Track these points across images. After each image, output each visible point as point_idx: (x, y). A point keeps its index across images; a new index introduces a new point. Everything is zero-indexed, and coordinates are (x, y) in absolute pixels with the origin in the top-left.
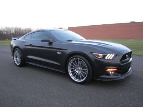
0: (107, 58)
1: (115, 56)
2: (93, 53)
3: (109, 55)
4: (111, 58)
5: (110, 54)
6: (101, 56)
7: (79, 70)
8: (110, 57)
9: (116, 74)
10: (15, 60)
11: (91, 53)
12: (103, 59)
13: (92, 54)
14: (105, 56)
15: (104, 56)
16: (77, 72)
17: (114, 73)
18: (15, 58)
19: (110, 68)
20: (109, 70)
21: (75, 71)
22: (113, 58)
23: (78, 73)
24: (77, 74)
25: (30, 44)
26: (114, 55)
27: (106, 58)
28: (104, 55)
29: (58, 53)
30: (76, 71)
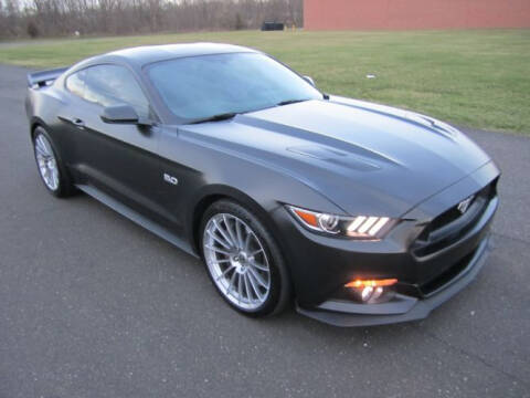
0: (355, 232)
1: (392, 224)
2: (292, 209)
3: (361, 219)
4: (372, 233)
5: (368, 214)
6: (326, 222)
7: (242, 260)
10: (44, 171)
12: (333, 236)
14: (344, 224)
15: (339, 221)
16: (234, 268)
17: (383, 294)
18: (41, 163)
20: (357, 284)
21: (230, 264)
22: (381, 234)
23: (240, 273)
24: (238, 274)
25: (78, 122)
27: (350, 231)
28: (342, 218)
29: (167, 177)
30: (234, 264)
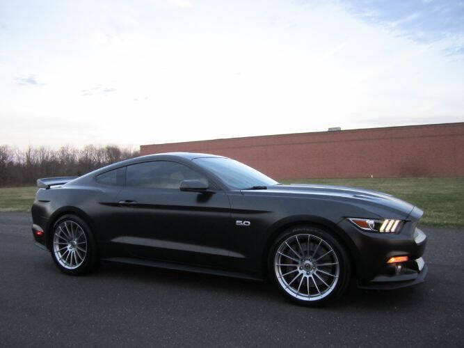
0: (384, 230)
1: (401, 224)
2: (351, 219)
3: (386, 221)
4: (393, 230)
5: (390, 218)
6: (372, 225)
7: (307, 268)
8: (389, 226)
9: (405, 269)
10: (58, 256)
11: (345, 217)
12: (376, 232)
13: (349, 220)
14: (378, 225)
15: (375, 223)
16: (302, 275)
17: (402, 268)
18: (57, 249)
19: (395, 256)
20: (393, 260)
21: (298, 272)
22: (398, 230)
23: (308, 277)
24: (305, 278)
25: (127, 201)
26: (397, 222)
27: (382, 229)
28: (377, 221)
29: (238, 222)
30: (301, 272)
